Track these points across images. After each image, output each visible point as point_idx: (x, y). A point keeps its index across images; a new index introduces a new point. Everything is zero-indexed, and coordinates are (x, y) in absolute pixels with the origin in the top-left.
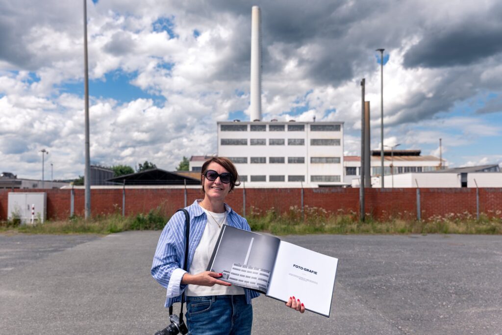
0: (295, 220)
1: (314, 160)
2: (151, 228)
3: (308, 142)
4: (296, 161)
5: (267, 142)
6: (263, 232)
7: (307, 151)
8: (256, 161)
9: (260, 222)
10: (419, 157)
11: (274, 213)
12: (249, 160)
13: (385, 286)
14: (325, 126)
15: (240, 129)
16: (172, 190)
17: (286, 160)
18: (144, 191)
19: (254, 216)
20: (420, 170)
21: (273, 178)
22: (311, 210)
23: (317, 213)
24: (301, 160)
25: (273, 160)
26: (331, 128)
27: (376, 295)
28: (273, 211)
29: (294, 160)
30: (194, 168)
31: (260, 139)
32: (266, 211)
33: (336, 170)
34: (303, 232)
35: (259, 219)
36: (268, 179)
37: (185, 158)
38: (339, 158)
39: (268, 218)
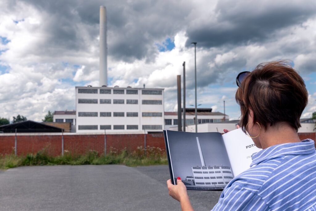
0: (142, 156)
1: (145, 115)
2: (38, 164)
3: (140, 102)
4: (132, 115)
5: (112, 102)
6: (120, 164)
7: (140, 108)
8: (104, 115)
9: (118, 158)
10: (211, 113)
11: (126, 151)
12: (99, 114)
13: (213, 196)
14: (152, 91)
15: (93, 92)
16: (53, 136)
17: (125, 115)
18: (32, 137)
19: (113, 154)
20: (212, 121)
21: (116, 127)
22: (151, 149)
23: (155, 151)
24: (135, 115)
25: (116, 114)
26: (155, 92)
27: (211, 202)
28: (126, 150)
29: (131, 115)
30: (56, 120)
31: (107, 100)
32: (121, 150)
33: (159, 121)
34: (147, 164)
35: (116, 155)
36: (112, 127)
37: (49, 112)
38: (161, 113)
39: (122, 155)
